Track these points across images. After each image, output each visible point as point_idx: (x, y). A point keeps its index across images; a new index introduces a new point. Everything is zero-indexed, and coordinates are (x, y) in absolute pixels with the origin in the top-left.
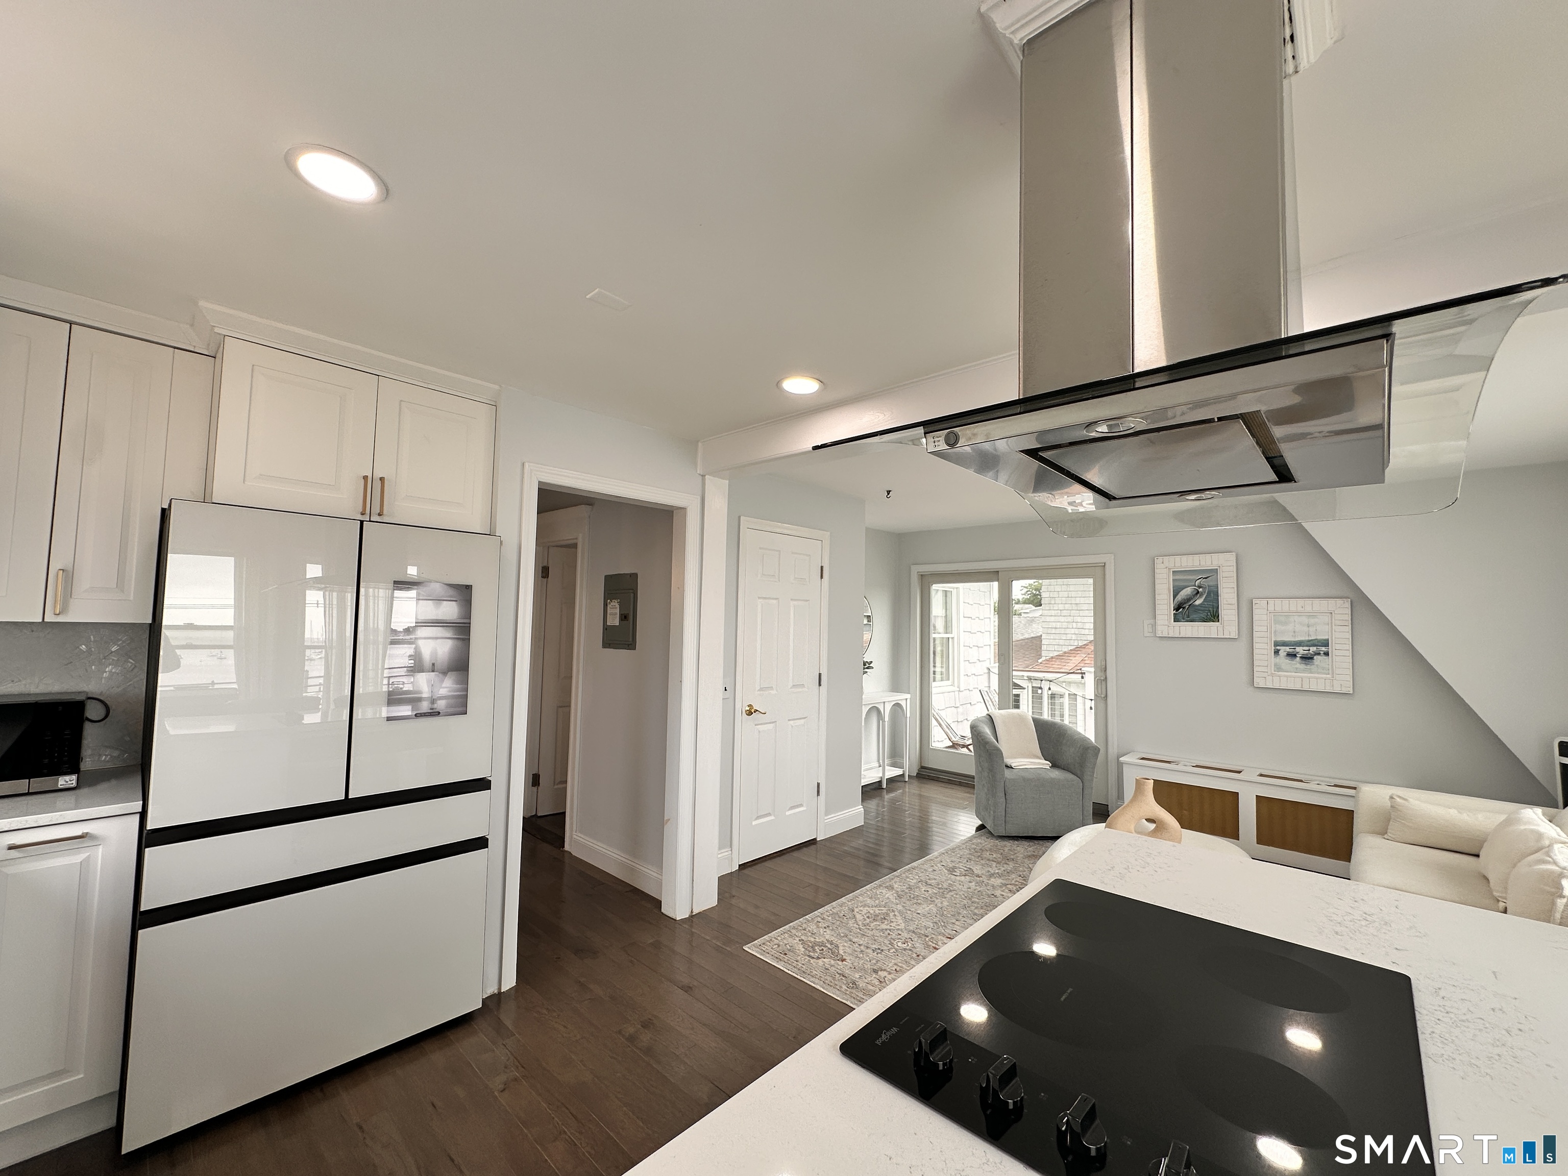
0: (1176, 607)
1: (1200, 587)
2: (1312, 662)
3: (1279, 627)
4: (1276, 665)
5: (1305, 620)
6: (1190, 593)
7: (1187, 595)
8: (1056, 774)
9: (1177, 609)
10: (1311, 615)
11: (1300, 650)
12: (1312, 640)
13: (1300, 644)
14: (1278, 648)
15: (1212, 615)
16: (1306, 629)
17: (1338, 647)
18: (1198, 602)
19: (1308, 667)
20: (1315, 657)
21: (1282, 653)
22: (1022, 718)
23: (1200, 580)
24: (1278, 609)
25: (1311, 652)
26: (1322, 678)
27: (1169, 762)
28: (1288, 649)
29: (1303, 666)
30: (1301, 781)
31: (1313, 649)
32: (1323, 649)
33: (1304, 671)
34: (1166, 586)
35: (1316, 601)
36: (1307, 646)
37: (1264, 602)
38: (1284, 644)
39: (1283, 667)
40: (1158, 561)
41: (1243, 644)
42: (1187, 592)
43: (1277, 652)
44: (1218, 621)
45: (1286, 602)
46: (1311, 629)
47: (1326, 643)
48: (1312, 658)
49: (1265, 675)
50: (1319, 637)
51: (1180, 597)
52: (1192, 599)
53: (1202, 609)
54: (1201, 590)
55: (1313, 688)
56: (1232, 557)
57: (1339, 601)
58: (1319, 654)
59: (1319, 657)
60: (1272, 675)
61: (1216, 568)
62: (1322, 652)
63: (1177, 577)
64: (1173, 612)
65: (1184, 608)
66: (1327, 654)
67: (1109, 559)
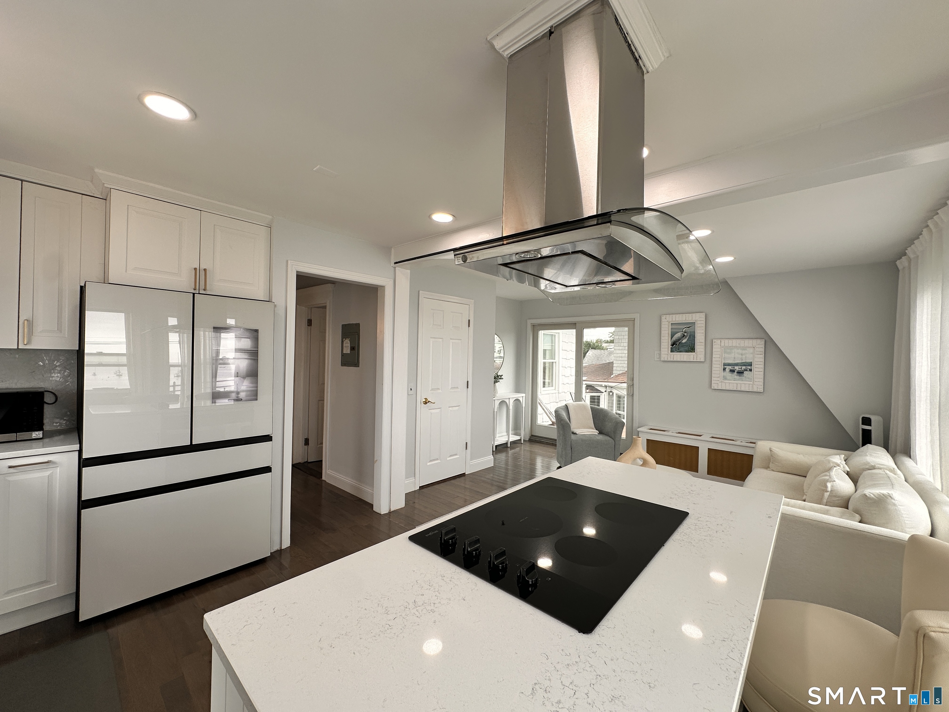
0: (672, 344)
1: (685, 332)
2: (742, 375)
3: (727, 355)
4: (724, 376)
5: (740, 351)
6: (680, 336)
7: (678, 337)
8: (601, 437)
9: (672, 345)
10: (744, 348)
11: (737, 368)
12: (743, 362)
13: (737, 365)
14: (725, 367)
15: (691, 349)
16: (740, 356)
17: (757, 366)
18: (684, 341)
19: (741, 377)
20: (745, 372)
21: (727, 370)
22: (584, 407)
23: (685, 329)
24: (726, 345)
25: (742, 369)
26: (746, 384)
27: (664, 431)
28: (730, 367)
29: (738, 377)
30: (733, 440)
31: (744, 368)
32: (749, 367)
33: (739, 380)
34: (667, 332)
35: (746, 341)
36: (741, 366)
37: (719, 341)
38: (729, 365)
39: (728, 378)
40: (663, 318)
41: (707, 365)
42: (678, 335)
43: (724, 369)
44: (694, 352)
45: (730, 341)
46: (744, 357)
47: (750, 364)
48: (743, 373)
49: (718, 382)
50: (747, 361)
51: (674, 339)
52: (681, 339)
53: (686, 345)
54: (686, 334)
55: (743, 389)
56: (703, 316)
57: (759, 341)
58: (747, 370)
59: (747, 372)
60: (721, 382)
61: (695, 321)
62: (748, 369)
63: (673, 327)
64: (670, 347)
65: (676, 344)
66: (751, 370)
67: (637, 316)
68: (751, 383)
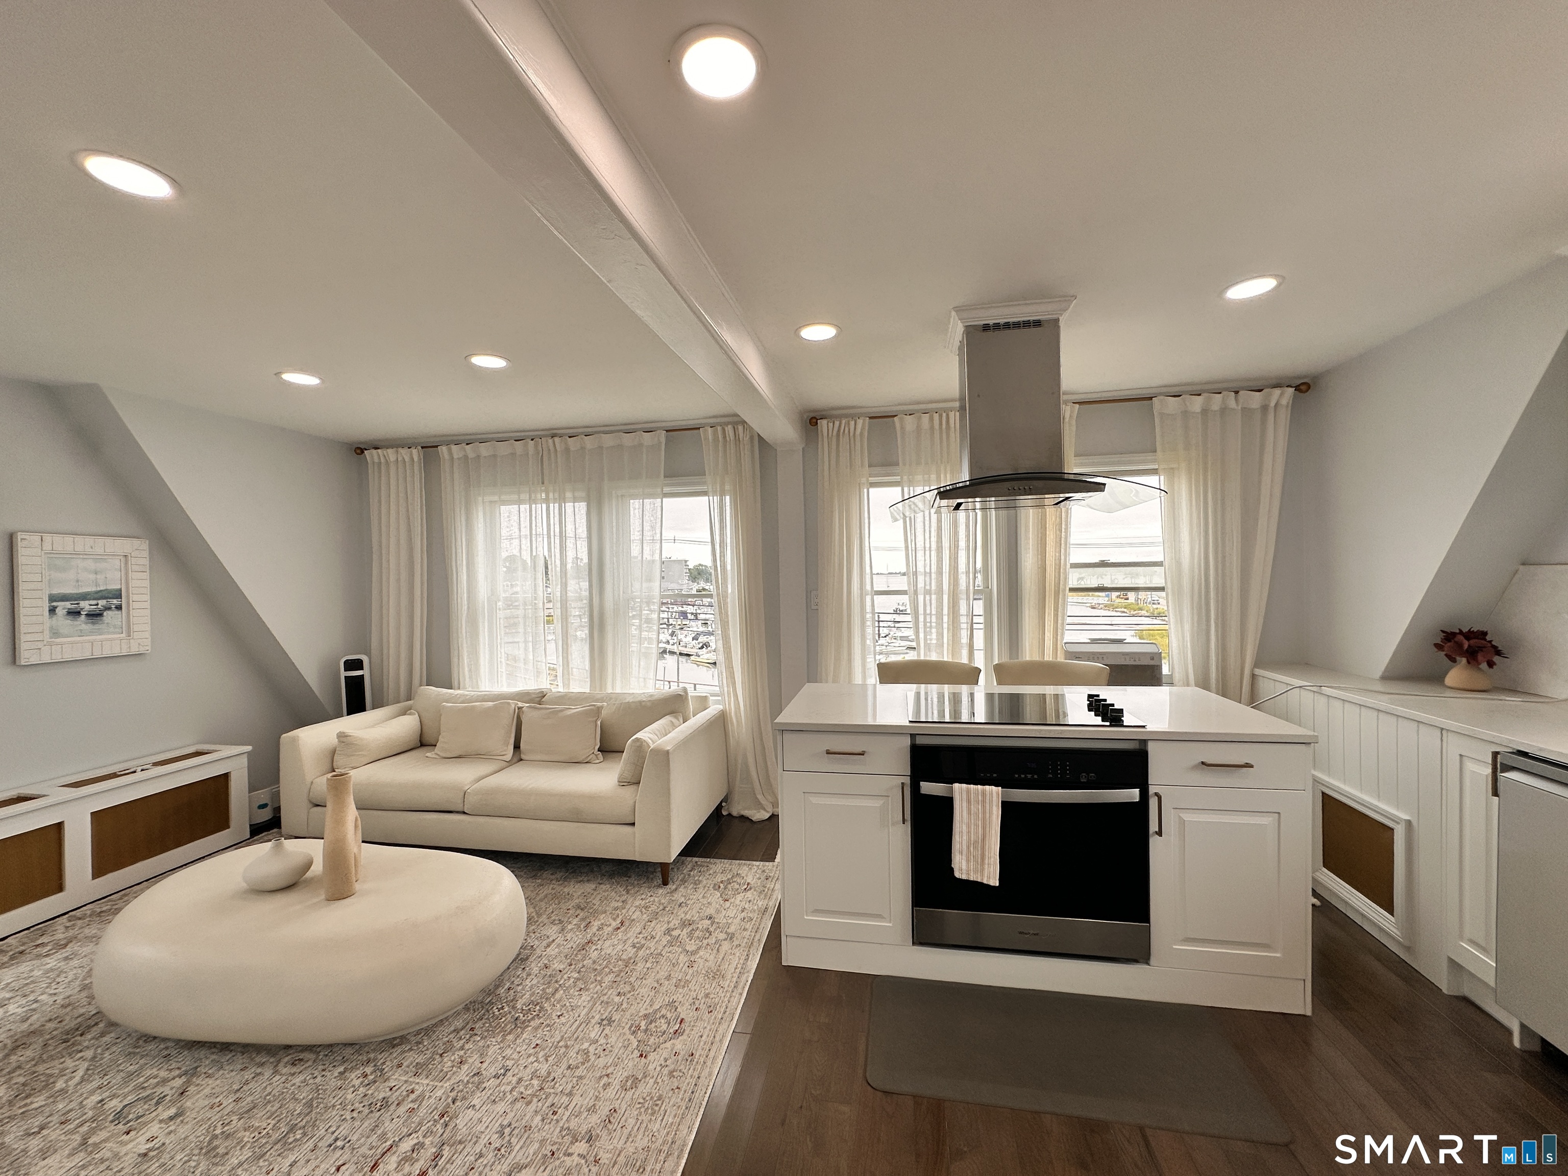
2: (101, 620)
3: (58, 574)
5: (91, 564)
10: (103, 558)
11: (85, 605)
12: (101, 591)
13: (85, 597)
14: (55, 604)
16: (93, 576)
17: (135, 598)
20: (105, 614)
24: (57, 548)
25: (99, 606)
26: (114, 639)
28: (68, 605)
31: (102, 603)
32: (115, 601)
35: (109, 541)
36: (94, 599)
37: (34, 538)
38: (63, 598)
43: (53, 610)
45: (69, 539)
46: (101, 577)
47: (118, 595)
48: (101, 615)
49: (38, 645)
50: (110, 587)
55: (107, 652)
57: (136, 542)
58: (109, 609)
59: (109, 612)
60: (48, 644)
62: (113, 606)
66: (119, 608)
68: (123, 635)
